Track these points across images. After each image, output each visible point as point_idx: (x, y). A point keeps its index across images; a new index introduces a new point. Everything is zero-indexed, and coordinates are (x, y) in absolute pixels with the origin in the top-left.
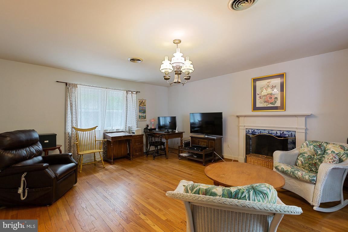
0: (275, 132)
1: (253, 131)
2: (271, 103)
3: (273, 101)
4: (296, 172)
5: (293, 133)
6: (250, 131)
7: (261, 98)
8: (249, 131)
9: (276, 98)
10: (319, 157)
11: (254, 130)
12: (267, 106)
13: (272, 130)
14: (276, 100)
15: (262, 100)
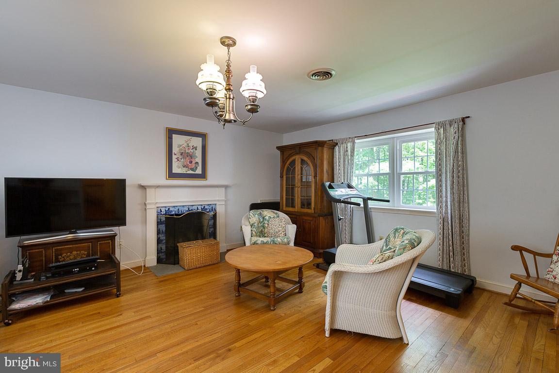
0: (195, 207)
1: (167, 209)
2: (192, 169)
3: (193, 166)
4: (276, 239)
5: (214, 206)
6: (163, 210)
7: (178, 160)
8: (161, 212)
9: (197, 163)
10: (262, 224)
11: (169, 209)
12: (186, 172)
13: (192, 205)
14: (197, 165)
15: (180, 164)
